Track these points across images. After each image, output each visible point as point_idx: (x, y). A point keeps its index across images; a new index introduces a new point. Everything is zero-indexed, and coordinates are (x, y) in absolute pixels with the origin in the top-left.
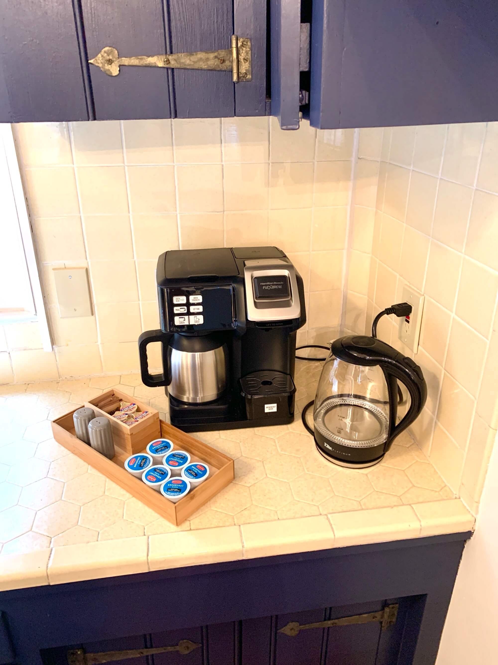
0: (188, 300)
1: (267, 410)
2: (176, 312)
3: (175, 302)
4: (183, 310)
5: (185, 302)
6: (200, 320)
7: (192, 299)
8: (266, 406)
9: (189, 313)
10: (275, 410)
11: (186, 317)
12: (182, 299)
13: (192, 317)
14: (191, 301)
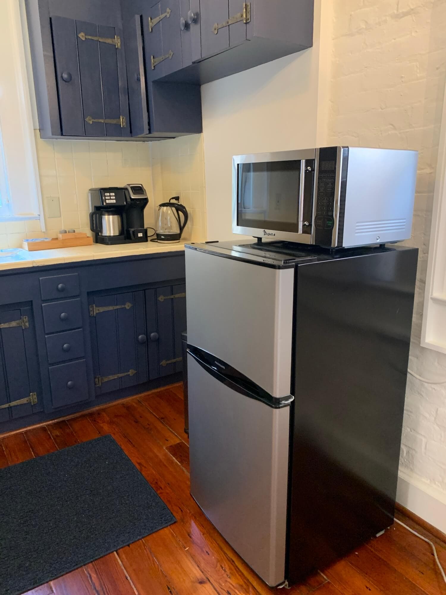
0: (110, 194)
1: (139, 236)
2: (106, 198)
3: (106, 195)
4: (109, 198)
5: (109, 195)
6: (114, 201)
7: (111, 194)
8: (139, 234)
9: (111, 199)
10: (142, 236)
11: (110, 200)
12: (108, 194)
13: (112, 200)
14: (111, 195)
